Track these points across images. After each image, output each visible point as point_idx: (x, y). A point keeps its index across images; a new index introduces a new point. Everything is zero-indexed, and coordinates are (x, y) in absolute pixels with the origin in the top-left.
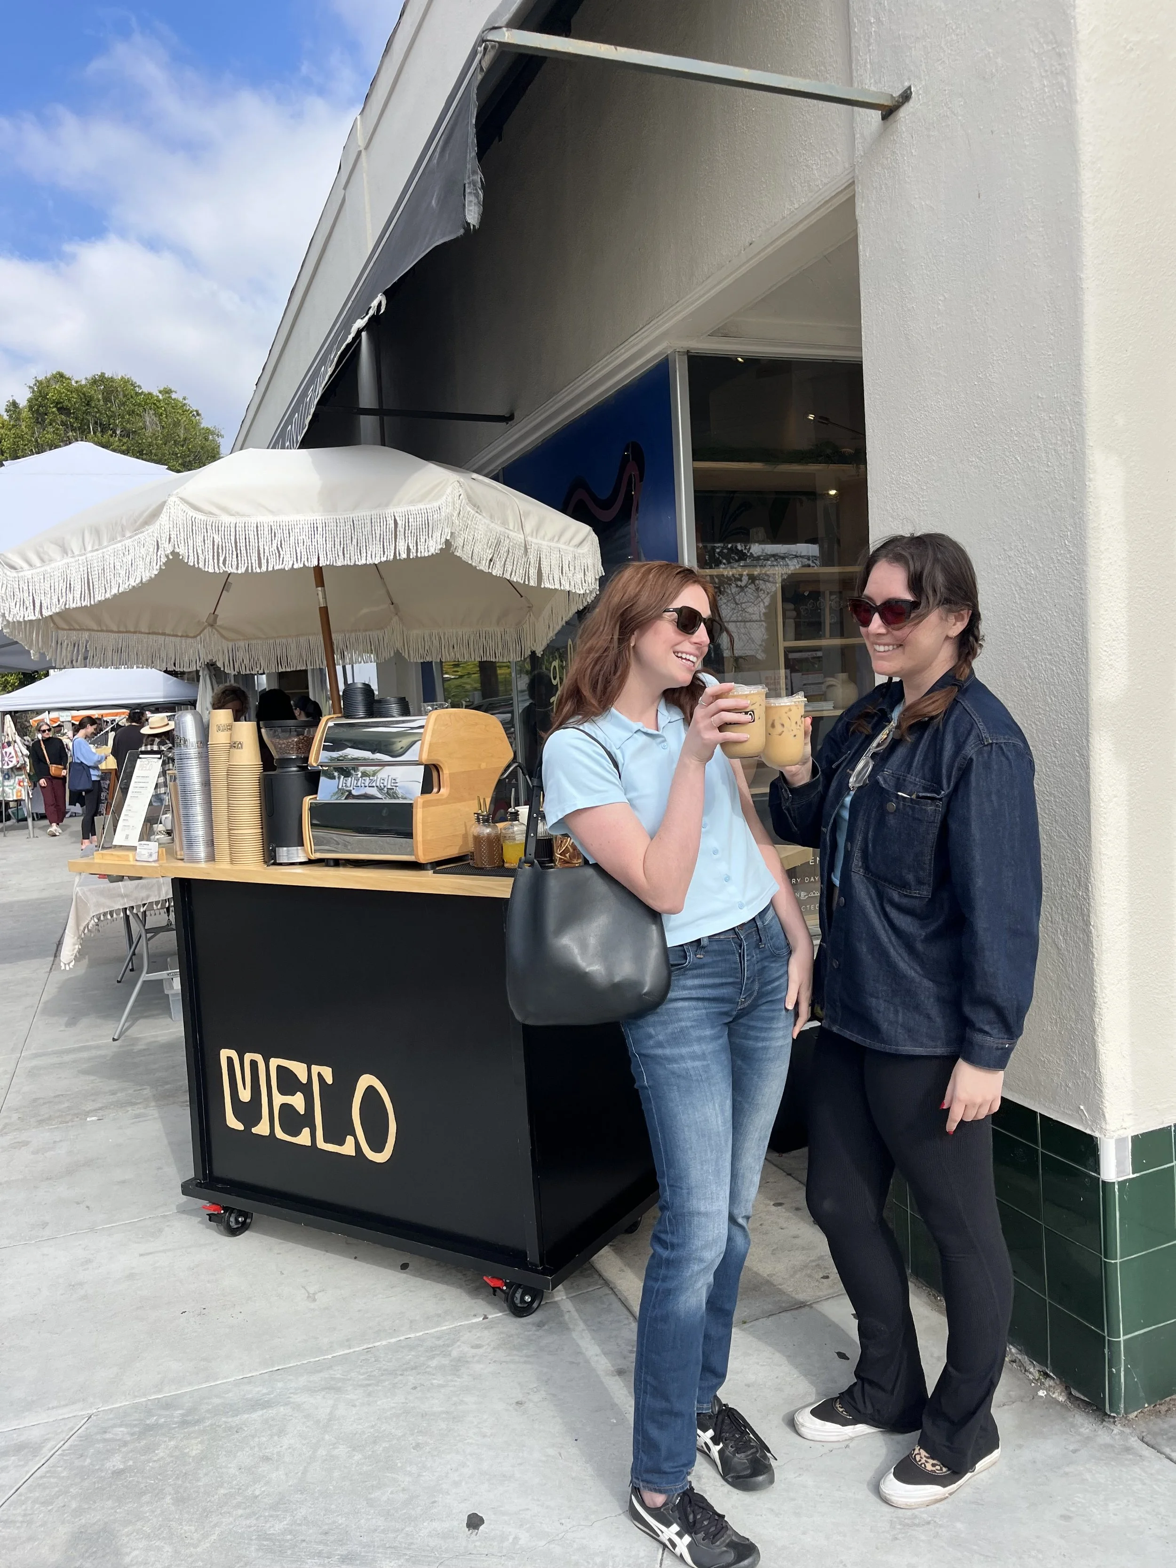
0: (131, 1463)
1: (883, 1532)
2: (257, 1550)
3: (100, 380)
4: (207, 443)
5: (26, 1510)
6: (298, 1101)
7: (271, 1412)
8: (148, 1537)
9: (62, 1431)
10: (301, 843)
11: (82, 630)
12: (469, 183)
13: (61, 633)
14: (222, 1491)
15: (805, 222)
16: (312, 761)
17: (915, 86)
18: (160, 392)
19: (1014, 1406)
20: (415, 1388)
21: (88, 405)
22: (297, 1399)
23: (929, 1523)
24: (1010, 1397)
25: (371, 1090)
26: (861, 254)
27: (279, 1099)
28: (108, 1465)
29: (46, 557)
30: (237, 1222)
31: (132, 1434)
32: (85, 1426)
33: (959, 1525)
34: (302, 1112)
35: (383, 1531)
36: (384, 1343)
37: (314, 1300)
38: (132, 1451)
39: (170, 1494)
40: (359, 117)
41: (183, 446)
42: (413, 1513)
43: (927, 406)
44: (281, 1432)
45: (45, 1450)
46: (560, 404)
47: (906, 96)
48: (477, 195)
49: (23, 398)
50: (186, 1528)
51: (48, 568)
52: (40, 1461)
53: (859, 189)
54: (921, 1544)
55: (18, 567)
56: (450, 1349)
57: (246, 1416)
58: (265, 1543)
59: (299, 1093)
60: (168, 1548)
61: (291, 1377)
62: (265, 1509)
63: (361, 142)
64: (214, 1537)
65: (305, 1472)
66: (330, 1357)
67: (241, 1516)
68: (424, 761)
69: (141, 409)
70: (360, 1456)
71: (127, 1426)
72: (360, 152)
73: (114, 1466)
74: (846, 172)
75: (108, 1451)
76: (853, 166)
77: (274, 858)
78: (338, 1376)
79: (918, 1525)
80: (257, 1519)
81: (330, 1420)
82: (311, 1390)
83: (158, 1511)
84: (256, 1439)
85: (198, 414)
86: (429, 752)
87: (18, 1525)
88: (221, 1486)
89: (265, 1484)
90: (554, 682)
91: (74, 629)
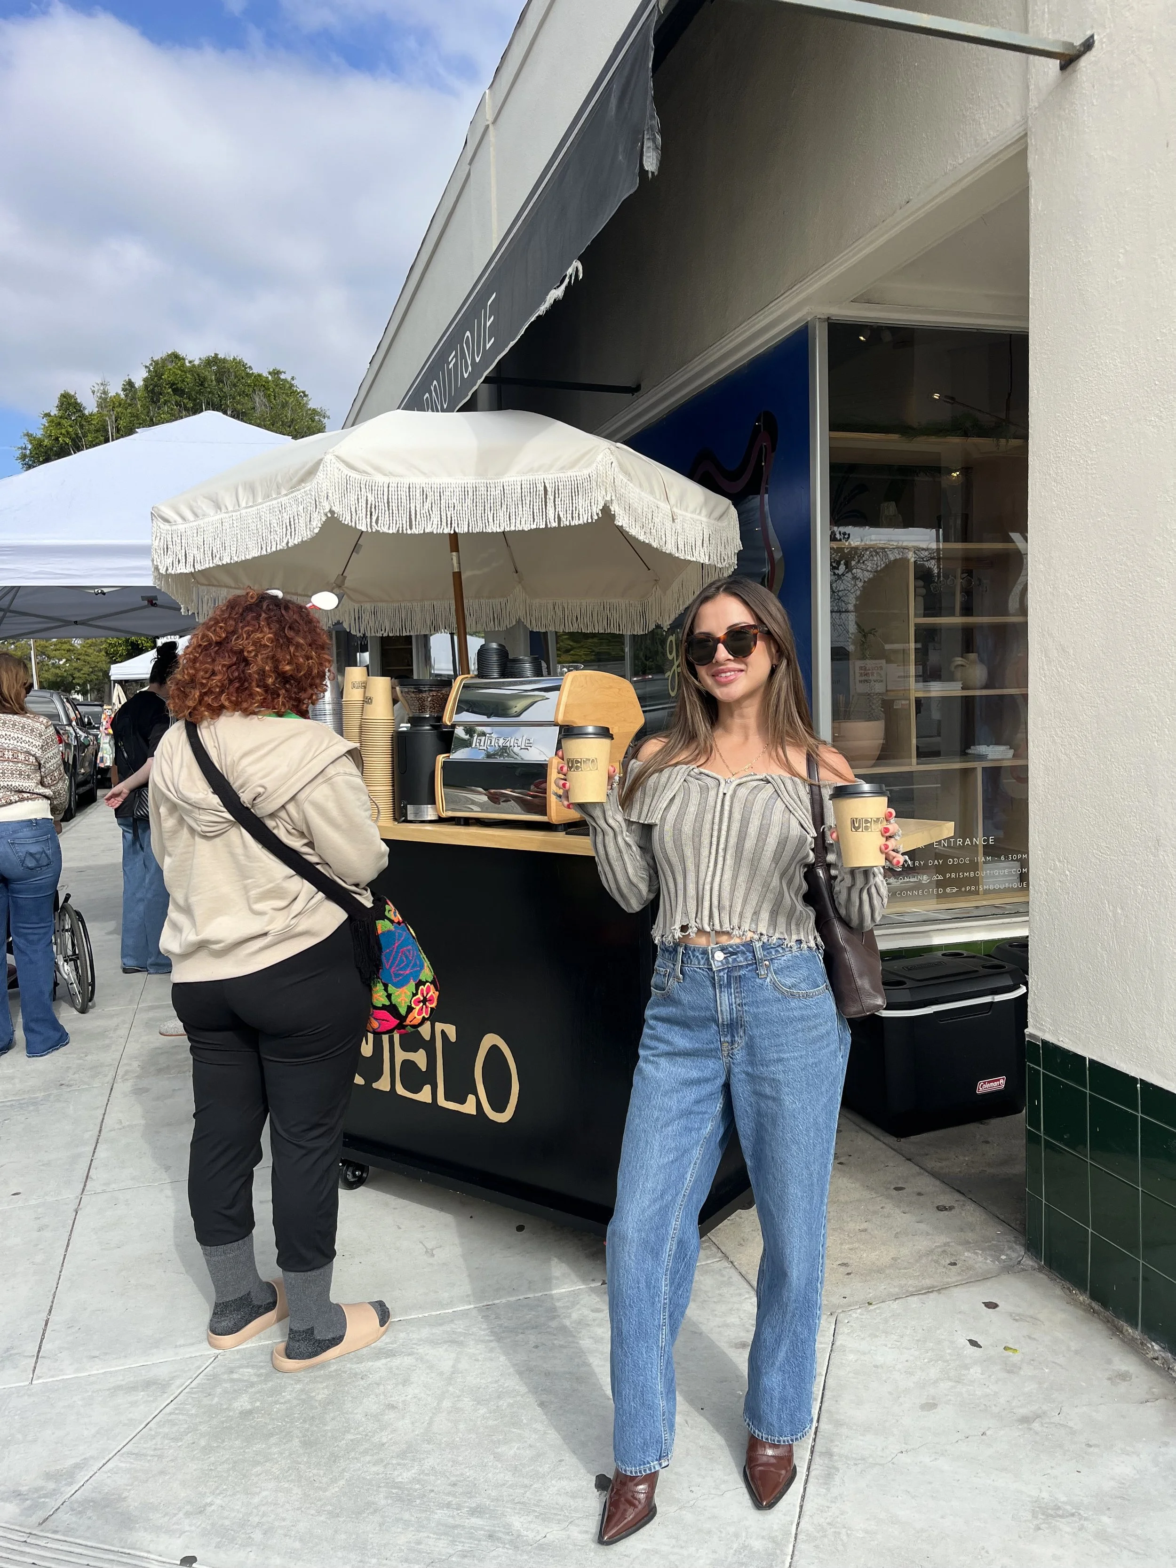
0: (258, 1404)
1: (1026, 1521)
2: (386, 1498)
3: (213, 361)
4: (314, 424)
5: (156, 1444)
6: (420, 1058)
7: (396, 1362)
8: (277, 1478)
9: (190, 1370)
10: (433, 802)
11: (220, 586)
12: (648, 130)
13: (201, 588)
14: (350, 1437)
15: (969, 178)
16: (446, 720)
17: (1099, 34)
18: (270, 373)
19: (1157, 1402)
20: (537, 1347)
21: (201, 385)
22: (421, 1350)
23: (1073, 1515)
24: (1153, 1393)
25: (494, 1049)
26: (1032, 207)
27: (401, 1056)
28: (236, 1405)
29: (199, 512)
30: (354, 1175)
31: (259, 1376)
32: (212, 1365)
33: (1105, 1519)
34: (424, 1068)
35: (511, 1487)
36: (504, 1301)
37: (433, 1255)
38: (259, 1392)
39: (297, 1437)
40: (487, 91)
41: (290, 427)
42: (541, 1470)
43: (1102, 364)
44: (406, 1382)
45: (173, 1387)
46: (692, 373)
47: (1088, 45)
48: (654, 140)
49: (139, 378)
50: (315, 1471)
51: (201, 522)
52: (168, 1398)
53: (1032, 141)
54: (1066, 1535)
55: (171, 520)
56: (569, 1311)
57: (370, 1364)
58: (394, 1491)
59: (421, 1050)
60: (296, 1490)
61: (414, 1329)
62: (392, 1457)
63: (489, 116)
64: (342, 1483)
65: (430, 1423)
66: (450, 1311)
67: (369, 1463)
68: (560, 722)
69: (251, 389)
70: (485, 1410)
71: (253, 1367)
72: (487, 127)
73: (241, 1406)
74: (1017, 125)
75: (235, 1391)
76: (1025, 119)
77: (406, 815)
78: (459, 1330)
79: (1061, 1517)
80: (385, 1466)
81: (453, 1373)
82: (433, 1342)
83: (287, 1453)
84: (382, 1387)
85: (306, 396)
86: (565, 713)
87: (149, 1458)
88: (349, 1432)
89: (391, 1432)
90: (670, 657)
91: (213, 585)
